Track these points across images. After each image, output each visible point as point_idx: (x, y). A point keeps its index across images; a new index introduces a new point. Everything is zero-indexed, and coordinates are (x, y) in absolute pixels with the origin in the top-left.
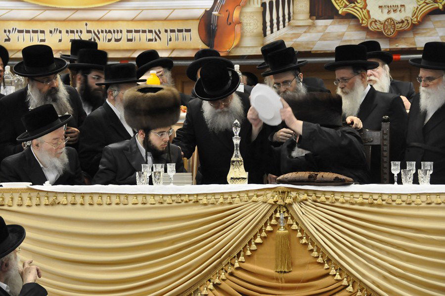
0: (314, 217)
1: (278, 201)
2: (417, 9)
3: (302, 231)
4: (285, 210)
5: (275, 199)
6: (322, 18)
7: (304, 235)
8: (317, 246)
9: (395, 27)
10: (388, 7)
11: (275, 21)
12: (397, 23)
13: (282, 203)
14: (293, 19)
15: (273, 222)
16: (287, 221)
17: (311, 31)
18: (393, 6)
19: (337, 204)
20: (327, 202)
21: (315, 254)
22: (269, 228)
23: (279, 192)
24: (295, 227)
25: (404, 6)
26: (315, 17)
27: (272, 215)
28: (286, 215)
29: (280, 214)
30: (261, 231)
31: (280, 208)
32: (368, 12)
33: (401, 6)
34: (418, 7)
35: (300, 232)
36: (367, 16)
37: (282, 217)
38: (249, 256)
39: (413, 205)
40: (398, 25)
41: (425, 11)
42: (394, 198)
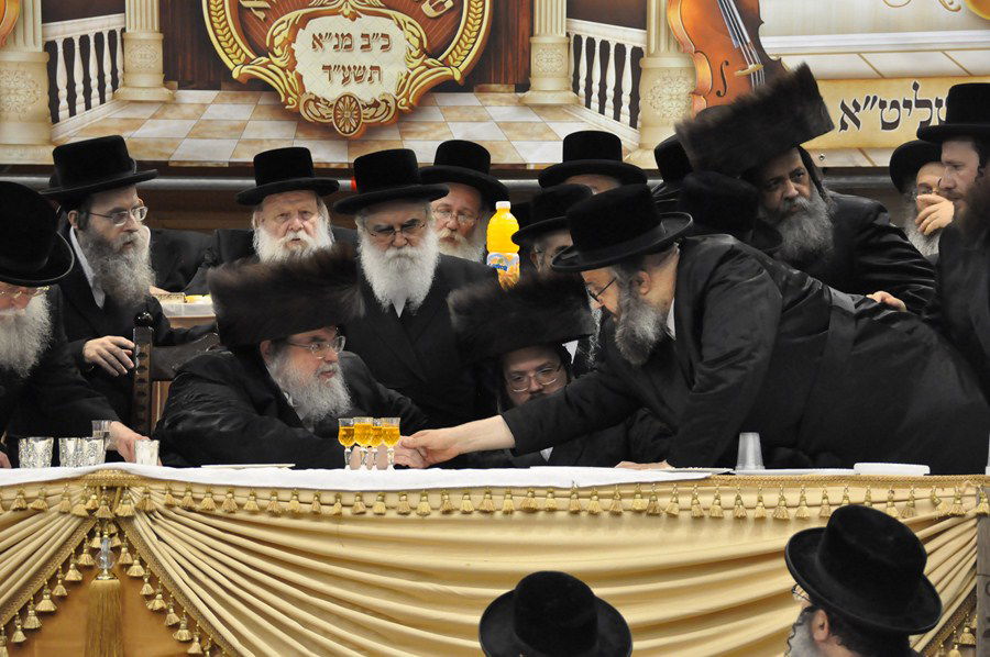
0: (187, 546)
1: (96, 509)
2: (407, 78)
3: (153, 580)
4: (114, 529)
5: (89, 505)
6: (195, 86)
7: (158, 590)
8: (187, 615)
9: (359, 114)
10: (343, 68)
11: (79, 87)
12: (364, 107)
13: (109, 516)
14: (124, 85)
15: (85, 559)
16: (118, 559)
17: (167, 114)
18: (355, 67)
19: (240, 515)
20: (219, 511)
21: (184, 634)
22: (72, 575)
23: (101, 489)
24: (136, 570)
25: (377, 68)
26: (176, 84)
27: (83, 542)
28: (117, 542)
29: (102, 541)
30: (52, 581)
31: (102, 526)
32: (300, 78)
33: (372, 68)
34: (409, 74)
35: (149, 582)
36: (297, 89)
37: (104, 547)
38: (19, 645)
39: (413, 515)
40: (366, 111)
41: (424, 82)
42: (369, 499)
